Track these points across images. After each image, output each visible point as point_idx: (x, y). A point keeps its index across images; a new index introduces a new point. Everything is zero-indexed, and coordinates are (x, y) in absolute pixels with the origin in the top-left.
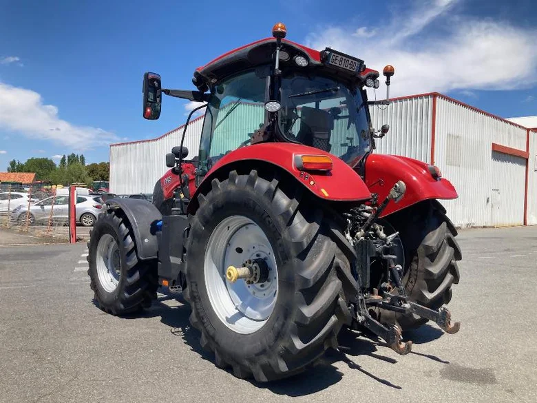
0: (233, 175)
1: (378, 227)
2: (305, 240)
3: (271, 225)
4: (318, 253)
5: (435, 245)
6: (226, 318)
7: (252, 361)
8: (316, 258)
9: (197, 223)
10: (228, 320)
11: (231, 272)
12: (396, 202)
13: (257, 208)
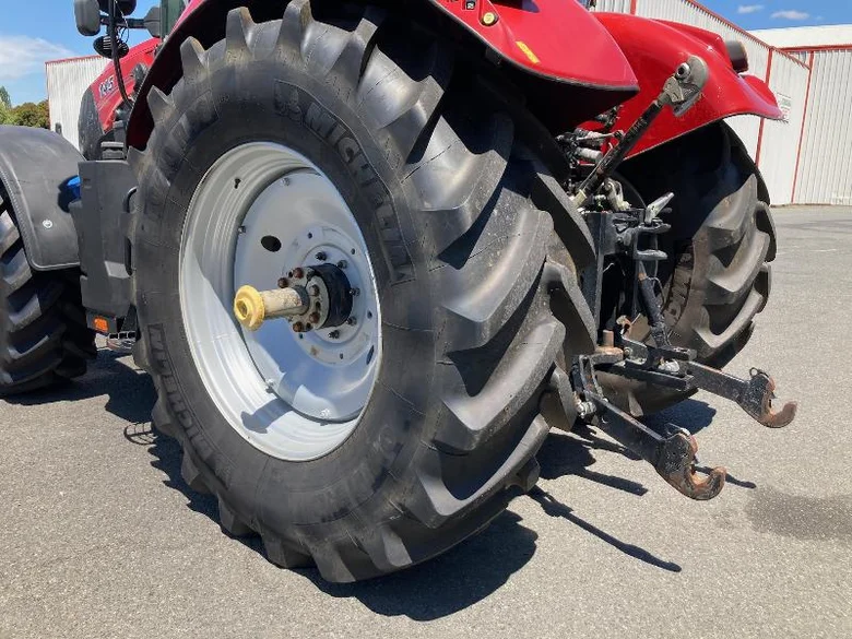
0: (238, 18)
1: (612, 184)
2: (466, 204)
3: (356, 164)
4: (503, 245)
5: (735, 227)
6: (244, 416)
7: (313, 532)
8: (496, 260)
9: (150, 172)
10: (249, 421)
11: (247, 302)
12: (677, 114)
13: (313, 112)
